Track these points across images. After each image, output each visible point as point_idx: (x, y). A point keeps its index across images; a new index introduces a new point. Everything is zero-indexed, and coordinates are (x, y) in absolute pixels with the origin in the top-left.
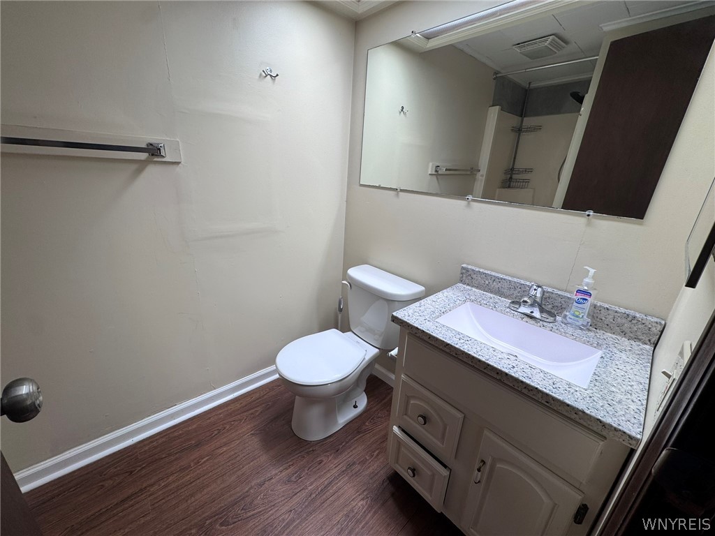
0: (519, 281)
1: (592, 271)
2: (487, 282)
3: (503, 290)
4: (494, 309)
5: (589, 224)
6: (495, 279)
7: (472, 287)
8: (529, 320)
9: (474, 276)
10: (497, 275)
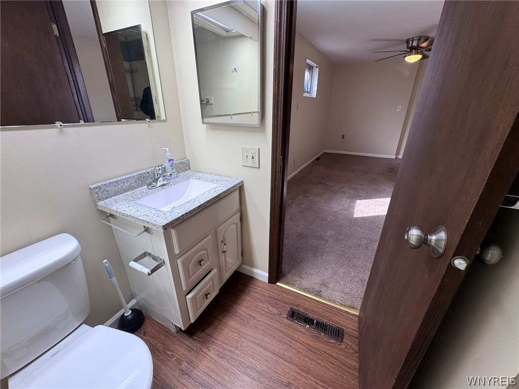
0: (138, 173)
1: (167, 149)
2: (120, 187)
3: (132, 185)
4: (148, 195)
5: (150, 126)
6: (123, 181)
7: (111, 197)
8: (164, 187)
9: (108, 189)
10: (123, 177)
